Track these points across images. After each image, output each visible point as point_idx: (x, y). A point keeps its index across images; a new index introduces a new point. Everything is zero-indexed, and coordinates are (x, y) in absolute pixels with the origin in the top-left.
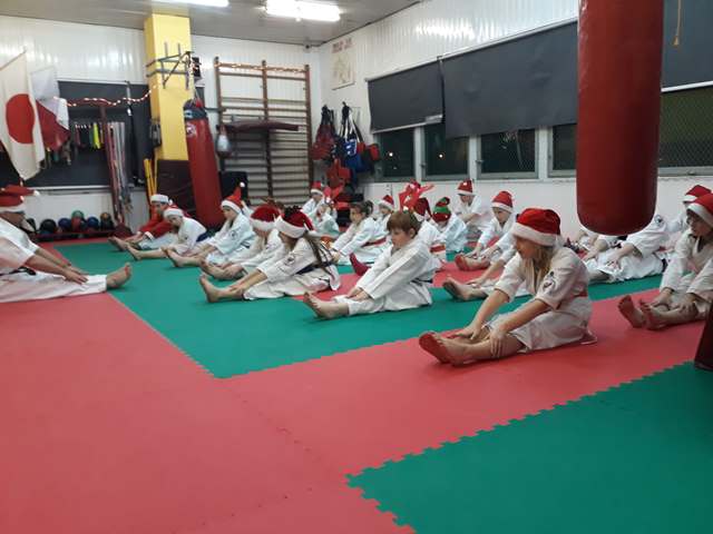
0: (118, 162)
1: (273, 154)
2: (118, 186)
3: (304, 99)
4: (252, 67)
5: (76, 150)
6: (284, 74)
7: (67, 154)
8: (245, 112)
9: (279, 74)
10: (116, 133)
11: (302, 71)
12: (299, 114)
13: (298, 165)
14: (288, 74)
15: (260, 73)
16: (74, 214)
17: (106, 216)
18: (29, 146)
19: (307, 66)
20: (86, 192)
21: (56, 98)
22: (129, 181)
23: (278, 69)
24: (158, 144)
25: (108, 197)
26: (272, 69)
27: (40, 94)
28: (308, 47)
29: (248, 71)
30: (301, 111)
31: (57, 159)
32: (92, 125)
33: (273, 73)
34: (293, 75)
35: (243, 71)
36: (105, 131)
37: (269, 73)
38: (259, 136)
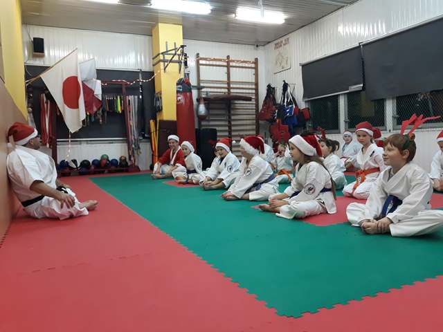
0: (133, 122)
1: (233, 117)
2: (132, 138)
3: (254, 81)
4: (220, 60)
5: (106, 114)
6: (241, 65)
7: (99, 116)
8: (216, 90)
9: (238, 65)
10: (132, 102)
11: (253, 63)
12: (250, 91)
13: (249, 125)
14: (244, 65)
15: (225, 64)
16: (102, 157)
17: (123, 158)
18: (75, 110)
19: (256, 59)
20: (111, 142)
21: (94, 80)
22: (139, 136)
23: (238, 61)
24: (160, 110)
25: (125, 146)
26: (234, 61)
27: (85, 77)
28: (257, 46)
29: (218, 63)
30: (252, 89)
31: (93, 120)
32: (117, 98)
33: (234, 64)
34: (247, 65)
35: (214, 63)
36: (125, 102)
37: (231, 64)
38: (224, 106)
